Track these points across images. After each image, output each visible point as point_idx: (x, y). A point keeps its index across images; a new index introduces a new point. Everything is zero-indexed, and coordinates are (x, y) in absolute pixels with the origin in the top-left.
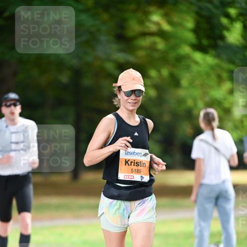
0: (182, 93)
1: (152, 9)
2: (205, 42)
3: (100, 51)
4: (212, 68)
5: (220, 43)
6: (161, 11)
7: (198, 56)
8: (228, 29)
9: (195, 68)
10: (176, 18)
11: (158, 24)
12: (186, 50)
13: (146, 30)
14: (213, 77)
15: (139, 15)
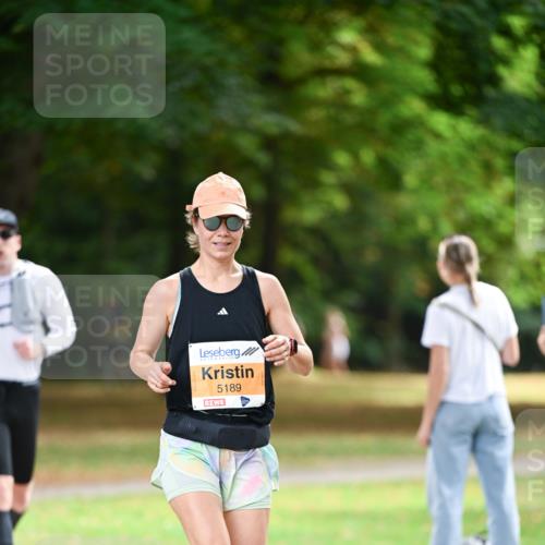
0: (405, 201)
1: (340, 16)
2: (456, 90)
3: (225, 111)
4: (472, 146)
5: (489, 91)
6: (359, 23)
7: (441, 121)
8: (506, 62)
9: (433, 147)
10: (392, 38)
11: (353, 50)
12: (414, 106)
13: (327, 64)
14: (475, 166)
15: (312, 29)
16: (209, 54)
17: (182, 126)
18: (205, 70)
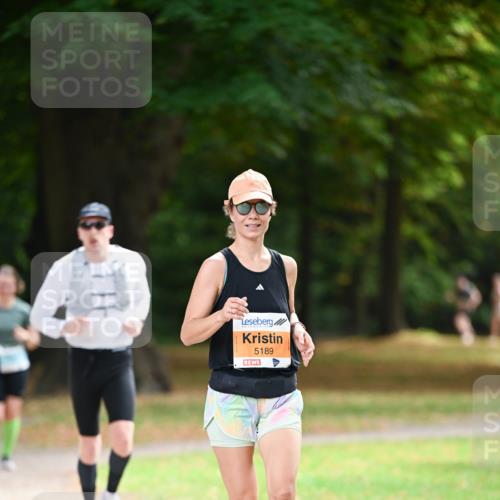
11: (468, 39)
13: (445, 52)
15: (431, 20)
16: (336, 43)
17: (311, 110)
18: (332, 58)
